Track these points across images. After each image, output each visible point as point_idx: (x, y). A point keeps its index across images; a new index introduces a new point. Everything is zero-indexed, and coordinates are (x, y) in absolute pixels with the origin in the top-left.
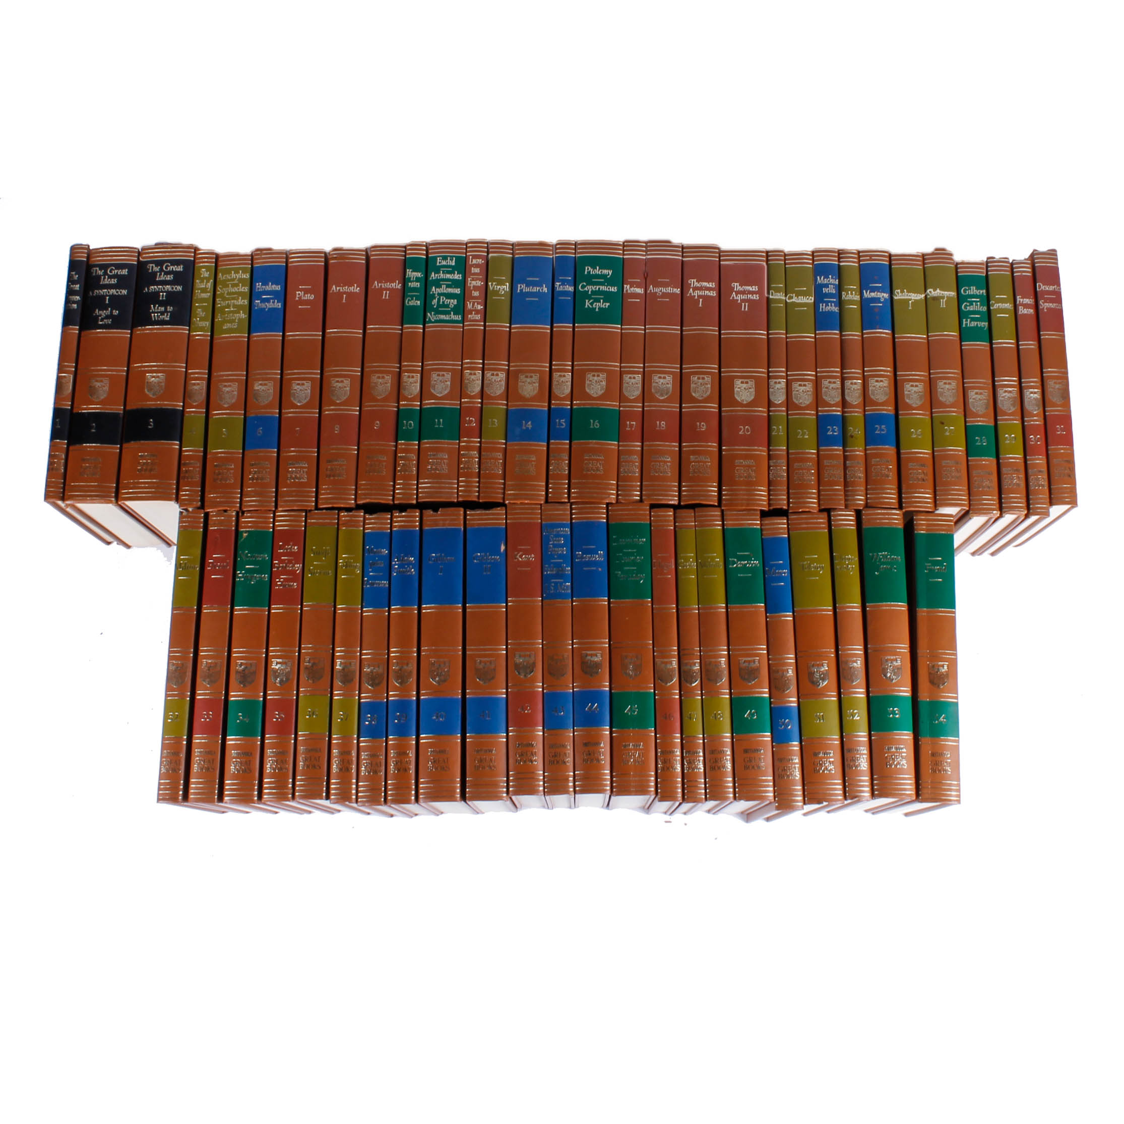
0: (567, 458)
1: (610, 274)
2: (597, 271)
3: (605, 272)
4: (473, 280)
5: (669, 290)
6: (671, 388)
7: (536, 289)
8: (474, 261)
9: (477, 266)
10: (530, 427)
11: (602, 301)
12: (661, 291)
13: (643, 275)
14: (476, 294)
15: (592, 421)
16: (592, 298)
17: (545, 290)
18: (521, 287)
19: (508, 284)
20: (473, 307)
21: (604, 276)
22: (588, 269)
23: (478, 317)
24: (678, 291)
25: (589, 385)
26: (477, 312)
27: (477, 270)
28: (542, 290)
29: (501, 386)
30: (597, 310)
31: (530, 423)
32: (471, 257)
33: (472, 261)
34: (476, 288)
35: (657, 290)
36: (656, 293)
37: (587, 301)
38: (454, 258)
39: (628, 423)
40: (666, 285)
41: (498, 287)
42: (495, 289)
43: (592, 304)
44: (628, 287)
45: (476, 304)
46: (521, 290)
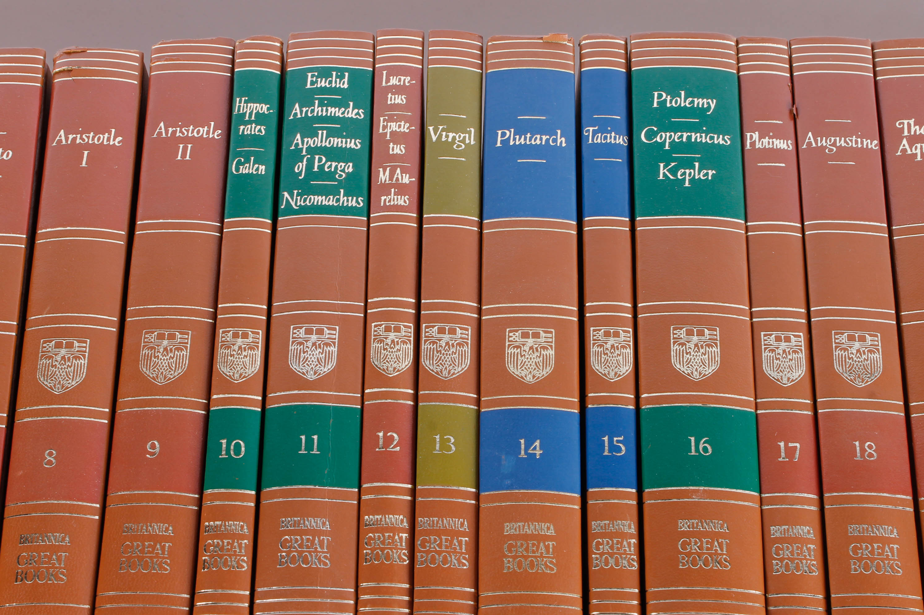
0: (633, 530)
1: (713, 106)
2: (683, 101)
3: (700, 102)
4: (391, 119)
5: (854, 142)
6: (880, 363)
7: (539, 140)
8: (394, 81)
9: (398, 90)
10: (538, 452)
11: (697, 164)
12: (834, 144)
13: (787, 112)
14: (397, 150)
15: (693, 439)
16: (675, 159)
17: (562, 141)
18: (503, 134)
19: (473, 130)
20: (391, 178)
21: (700, 112)
22: (660, 96)
23: (402, 201)
24: (874, 145)
25: (679, 354)
26: (401, 189)
27: (399, 100)
28: (555, 140)
29: (462, 355)
30: (687, 184)
31: (537, 443)
32: (385, 72)
33: (388, 81)
34: (396, 137)
35: (823, 142)
36: (823, 148)
37: (662, 165)
38: (347, 74)
39: (782, 444)
40: (844, 131)
41: (451, 135)
42: (444, 139)
43: (674, 171)
44: (756, 136)
45: (398, 171)
46: (505, 142)
